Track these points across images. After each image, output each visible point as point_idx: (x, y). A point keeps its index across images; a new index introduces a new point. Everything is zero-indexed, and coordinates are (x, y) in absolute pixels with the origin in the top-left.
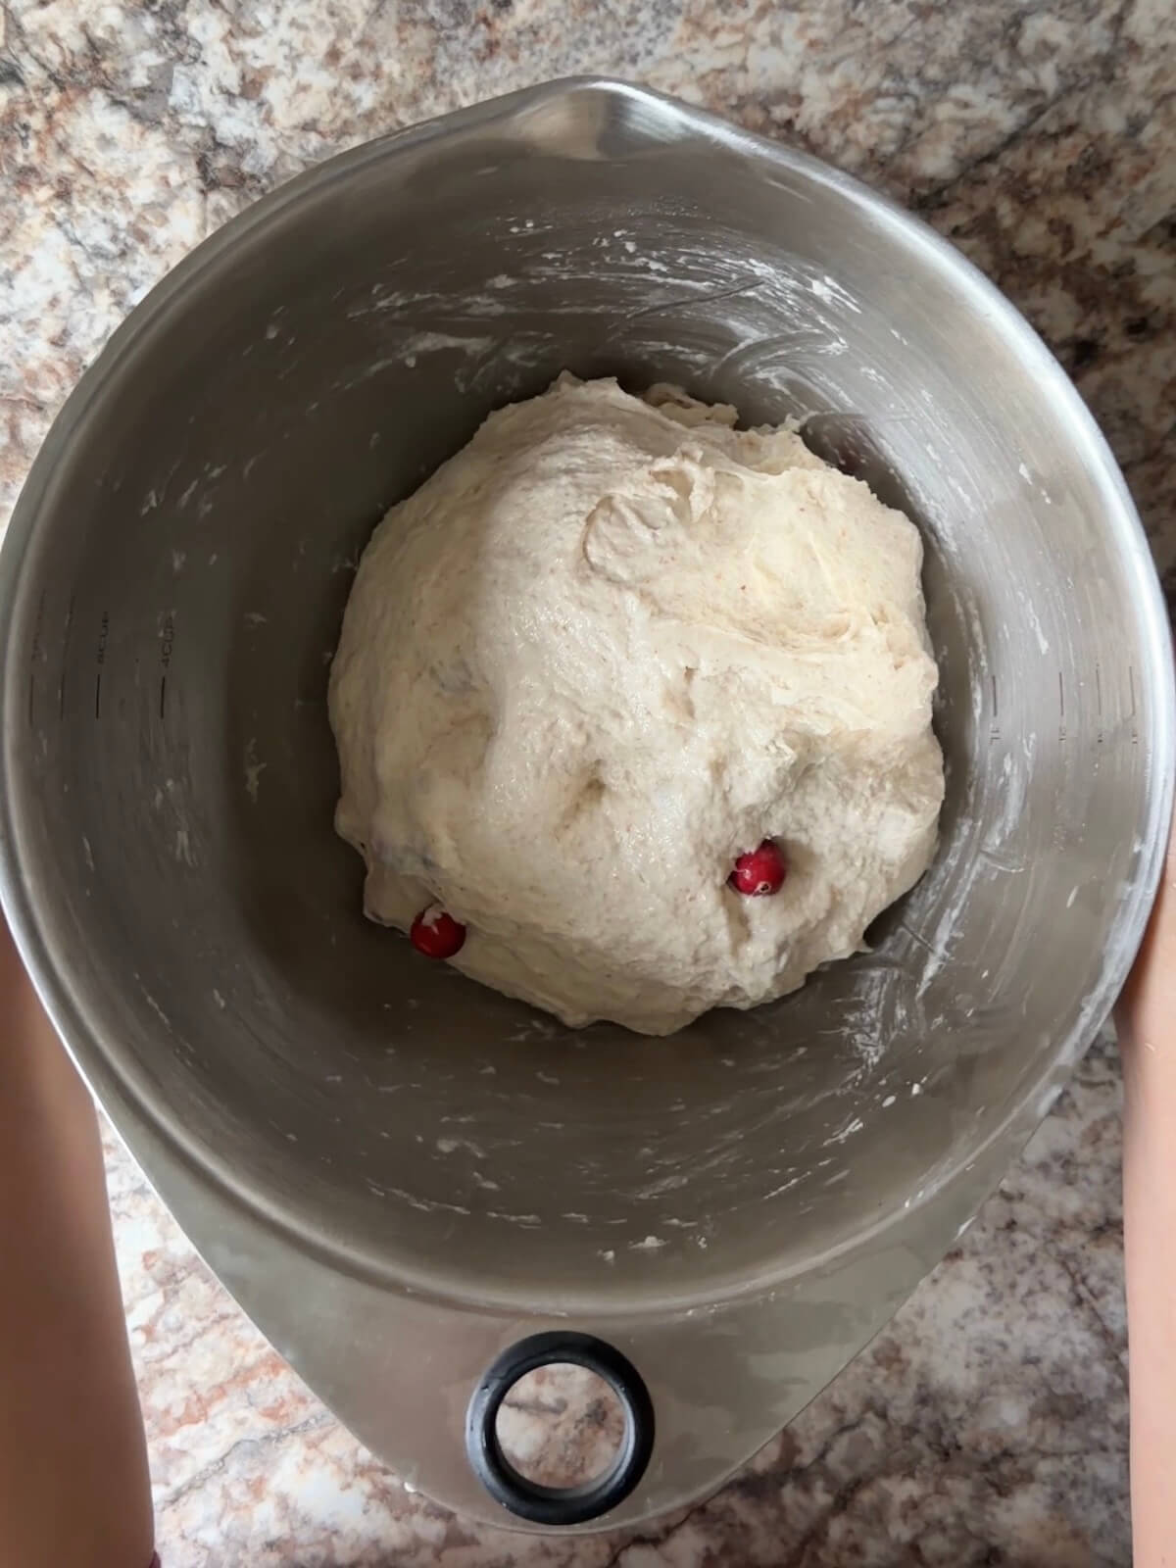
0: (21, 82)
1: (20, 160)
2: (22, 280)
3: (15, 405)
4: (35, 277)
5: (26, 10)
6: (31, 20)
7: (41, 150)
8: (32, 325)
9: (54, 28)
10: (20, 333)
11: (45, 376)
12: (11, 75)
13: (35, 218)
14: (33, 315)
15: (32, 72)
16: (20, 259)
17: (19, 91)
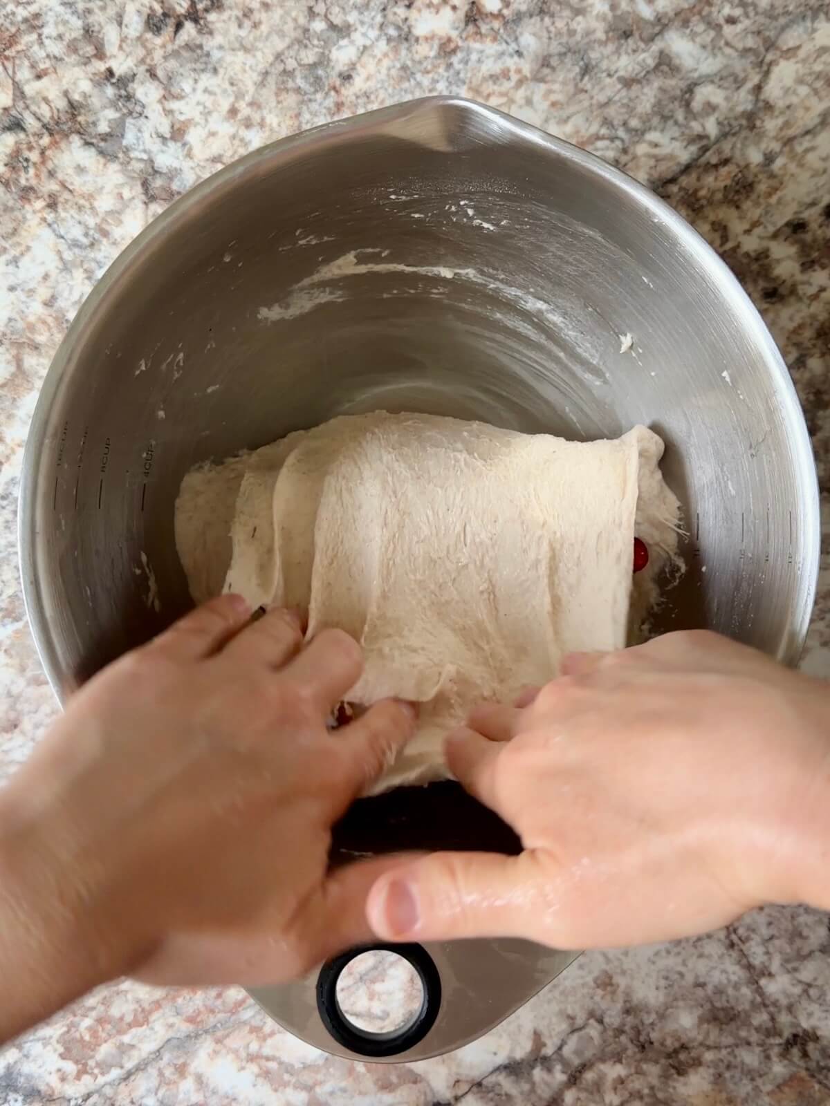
0: (24, 130)
1: (23, 182)
2: (25, 262)
3: (19, 345)
4: (33, 260)
5: (28, 81)
6: (31, 88)
7: (37, 176)
8: (31, 292)
9: (46, 94)
10: (23, 297)
11: (39, 326)
12: (16, 125)
13: (33, 220)
14: (31, 286)
15: (31, 123)
16: (23, 248)
17: (22, 135)
